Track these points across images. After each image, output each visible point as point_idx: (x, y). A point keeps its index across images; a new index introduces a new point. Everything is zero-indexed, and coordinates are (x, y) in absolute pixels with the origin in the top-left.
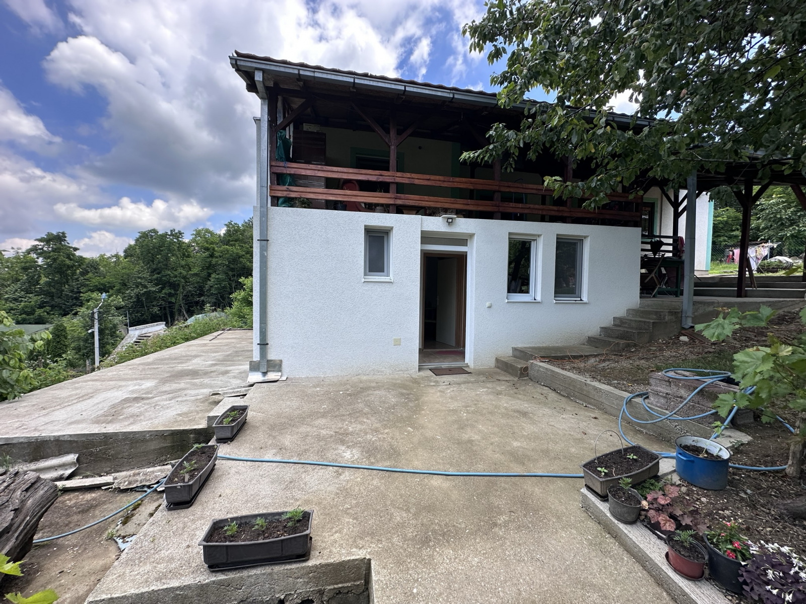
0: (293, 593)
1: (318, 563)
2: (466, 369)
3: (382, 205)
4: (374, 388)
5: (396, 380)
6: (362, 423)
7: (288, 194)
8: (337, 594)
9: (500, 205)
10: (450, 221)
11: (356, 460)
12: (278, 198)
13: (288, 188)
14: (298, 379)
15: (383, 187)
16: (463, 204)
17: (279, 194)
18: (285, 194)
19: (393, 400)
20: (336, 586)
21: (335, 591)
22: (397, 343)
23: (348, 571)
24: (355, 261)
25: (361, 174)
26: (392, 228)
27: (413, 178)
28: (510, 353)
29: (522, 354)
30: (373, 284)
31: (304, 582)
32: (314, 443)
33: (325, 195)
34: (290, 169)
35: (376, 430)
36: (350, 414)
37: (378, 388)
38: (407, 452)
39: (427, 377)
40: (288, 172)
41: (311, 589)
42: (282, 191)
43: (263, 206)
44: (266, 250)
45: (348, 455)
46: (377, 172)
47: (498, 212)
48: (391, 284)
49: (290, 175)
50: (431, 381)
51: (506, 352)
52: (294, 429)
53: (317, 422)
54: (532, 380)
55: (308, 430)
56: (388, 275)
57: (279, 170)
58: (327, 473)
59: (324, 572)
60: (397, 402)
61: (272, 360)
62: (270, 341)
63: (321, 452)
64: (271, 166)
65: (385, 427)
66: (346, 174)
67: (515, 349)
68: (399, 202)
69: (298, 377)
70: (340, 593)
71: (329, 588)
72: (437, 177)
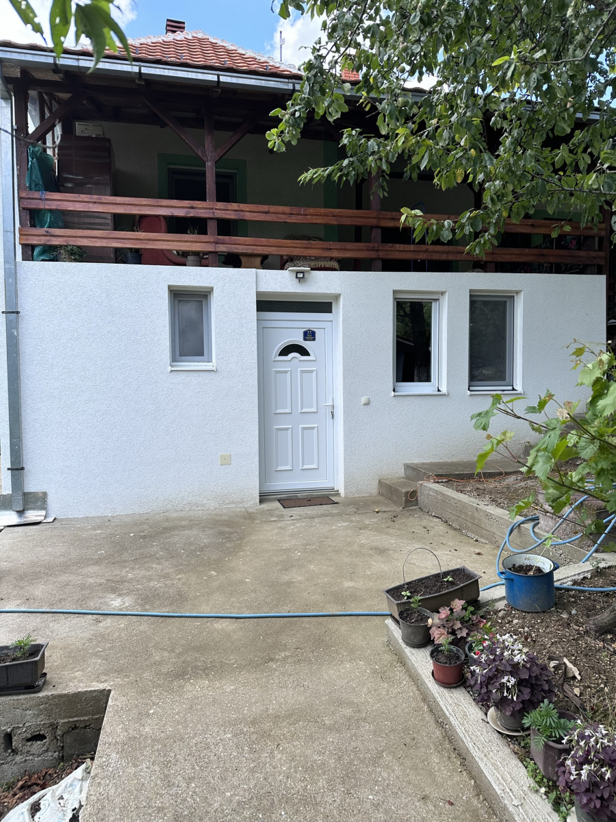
0: (21, 726)
1: (50, 694)
2: (333, 498)
3: (196, 254)
4: (183, 527)
5: (221, 515)
6: (147, 569)
7: (49, 241)
8: (73, 729)
9: (380, 248)
10: (301, 275)
11: (127, 607)
12: (33, 247)
13: (47, 232)
14: (71, 520)
15: (196, 225)
16: (323, 249)
17: (34, 241)
18: (43, 240)
19: (205, 541)
20: (71, 720)
21: (70, 725)
22: (226, 461)
23: (85, 704)
24: (156, 340)
25: (161, 206)
26: (212, 289)
27: (242, 211)
28: (401, 472)
29: (415, 472)
30: (185, 374)
31: (34, 714)
32: (75, 592)
33: (105, 241)
34: (49, 202)
35: (166, 576)
36: (136, 559)
37: (190, 527)
38: (196, 597)
39: (270, 510)
40: (47, 207)
41: (42, 723)
42: (39, 237)
43: (10, 260)
44: (16, 327)
45: (116, 603)
46: (186, 203)
47: (378, 259)
48: (213, 373)
49: (51, 211)
50: (272, 516)
51: (396, 471)
52: (50, 578)
53: (85, 571)
54: (422, 510)
55: (70, 579)
56: (210, 361)
57: (33, 205)
58: (83, 620)
59: (56, 704)
60: (209, 543)
61: (30, 493)
62: (28, 465)
63: (82, 601)
64: (20, 199)
65: (180, 572)
66: (138, 208)
67: (407, 466)
68: (222, 248)
69: (72, 517)
70: (75, 728)
71: (63, 721)
72: (280, 209)
